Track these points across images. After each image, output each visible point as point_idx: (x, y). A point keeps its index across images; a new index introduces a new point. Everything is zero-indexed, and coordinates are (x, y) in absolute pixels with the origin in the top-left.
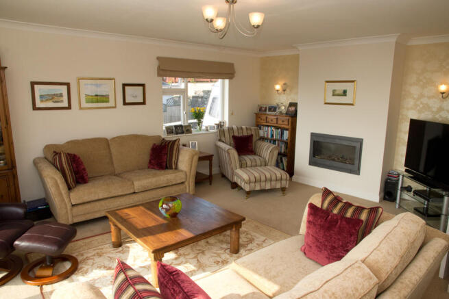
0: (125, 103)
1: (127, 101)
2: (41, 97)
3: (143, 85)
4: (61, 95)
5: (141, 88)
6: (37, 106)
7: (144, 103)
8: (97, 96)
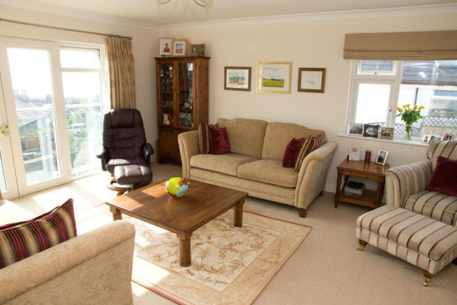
0: (300, 90)
1: (303, 87)
2: (231, 79)
3: (323, 70)
4: (243, 79)
5: (321, 73)
6: (227, 86)
7: (322, 91)
8: (272, 80)
